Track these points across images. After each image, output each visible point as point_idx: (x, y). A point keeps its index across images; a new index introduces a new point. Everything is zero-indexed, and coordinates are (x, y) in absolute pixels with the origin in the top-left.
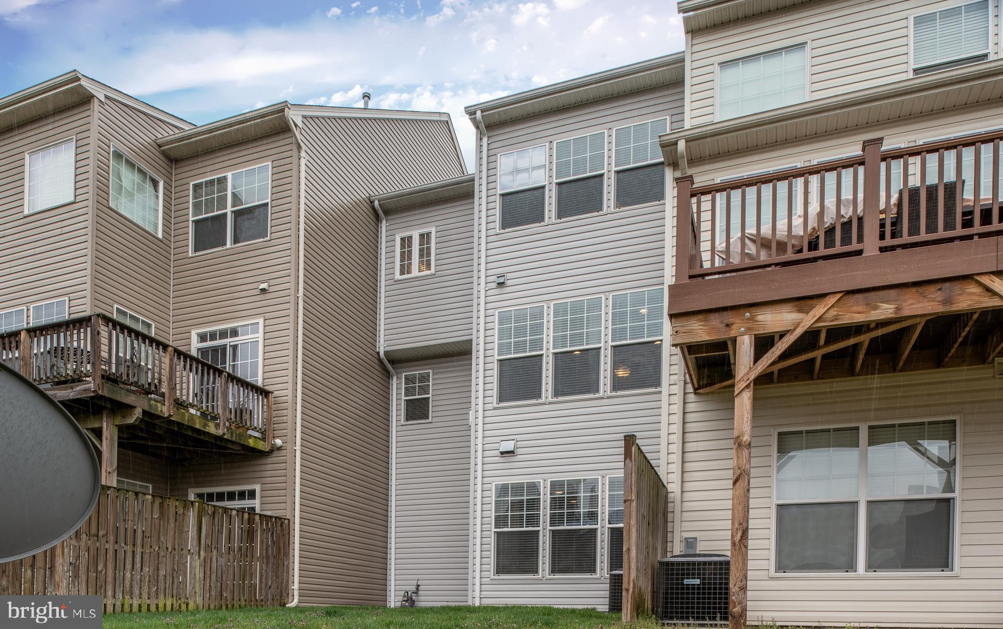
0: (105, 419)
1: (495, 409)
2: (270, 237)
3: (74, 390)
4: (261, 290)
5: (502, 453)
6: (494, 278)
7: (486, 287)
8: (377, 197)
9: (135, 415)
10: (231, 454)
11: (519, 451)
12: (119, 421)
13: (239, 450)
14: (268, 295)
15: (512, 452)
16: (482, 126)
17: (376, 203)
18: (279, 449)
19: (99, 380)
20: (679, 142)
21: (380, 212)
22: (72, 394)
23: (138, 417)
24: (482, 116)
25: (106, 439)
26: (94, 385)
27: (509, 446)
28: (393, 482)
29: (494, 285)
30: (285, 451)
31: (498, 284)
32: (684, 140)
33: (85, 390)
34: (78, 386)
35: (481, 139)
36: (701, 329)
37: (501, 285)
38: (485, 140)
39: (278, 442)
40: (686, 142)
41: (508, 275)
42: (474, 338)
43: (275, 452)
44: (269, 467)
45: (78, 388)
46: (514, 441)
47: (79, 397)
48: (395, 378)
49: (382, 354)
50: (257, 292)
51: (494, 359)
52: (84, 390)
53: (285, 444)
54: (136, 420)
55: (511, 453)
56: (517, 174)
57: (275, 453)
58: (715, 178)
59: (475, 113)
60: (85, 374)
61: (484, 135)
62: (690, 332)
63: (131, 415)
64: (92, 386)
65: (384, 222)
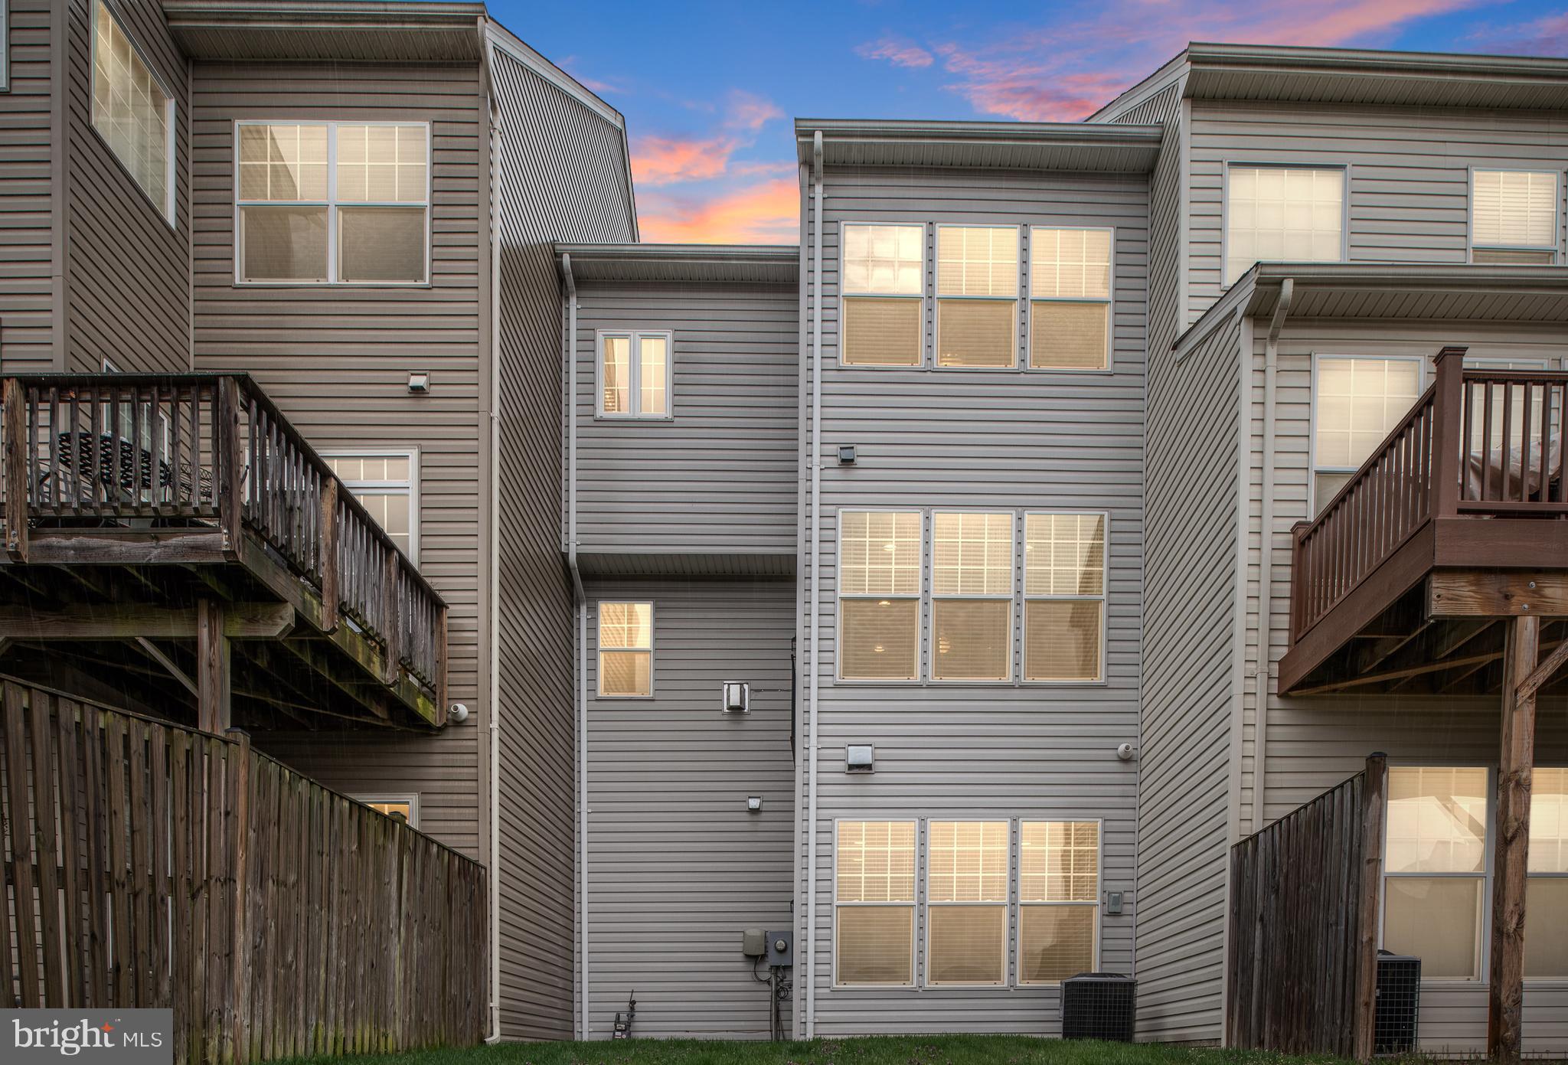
0: (204, 620)
1: (837, 686)
2: (431, 280)
3: (162, 543)
4: (413, 388)
5: (851, 767)
6: (833, 449)
7: (821, 462)
8: (569, 247)
9: (281, 618)
10: (367, 727)
11: (879, 766)
12: (239, 629)
13: (383, 720)
14: (426, 402)
15: (869, 767)
16: (819, 164)
17: (566, 260)
18: (458, 723)
19: (237, 530)
20: (1285, 281)
21: (570, 280)
22: (156, 552)
23: (289, 624)
24: (824, 144)
25: (210, 666)
26: (229, 539)
27: (861, 755)
28: (584, 807)
29: (834, 462)
30: (473, 730)
31: (843, 461)
32: (1292, 281)
33: (195, 548)
34: (174, 534)
35: (811, 186)
36: (1471, 597)
37: (847, 463)
38: (819, 189)
39: (463, 709)
40: (1295, 284)
41: (859, 447)
42: (800, 552)
43: (451, 730)
44: (437, 759)
45: (174, 541)
46: (870, 748)
47: (179, 561)
48: (584, 609)
49: (572, 558)
50: (403, 390)
51: (835, 597)
52: (192, 548)
53: (473, 716)
54: (282, 633)
55: (866, 768)
56: (874, 266)
57: (451, 733)
58: (1313, 354)
59: (812, 134)
60: (196, 509)
61: (818, 179)
62: (1457, 600)
63: (271, 617)
64: (222, 540)
65: (573, 300)
